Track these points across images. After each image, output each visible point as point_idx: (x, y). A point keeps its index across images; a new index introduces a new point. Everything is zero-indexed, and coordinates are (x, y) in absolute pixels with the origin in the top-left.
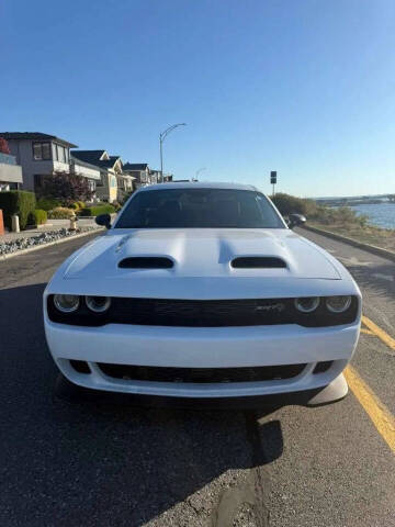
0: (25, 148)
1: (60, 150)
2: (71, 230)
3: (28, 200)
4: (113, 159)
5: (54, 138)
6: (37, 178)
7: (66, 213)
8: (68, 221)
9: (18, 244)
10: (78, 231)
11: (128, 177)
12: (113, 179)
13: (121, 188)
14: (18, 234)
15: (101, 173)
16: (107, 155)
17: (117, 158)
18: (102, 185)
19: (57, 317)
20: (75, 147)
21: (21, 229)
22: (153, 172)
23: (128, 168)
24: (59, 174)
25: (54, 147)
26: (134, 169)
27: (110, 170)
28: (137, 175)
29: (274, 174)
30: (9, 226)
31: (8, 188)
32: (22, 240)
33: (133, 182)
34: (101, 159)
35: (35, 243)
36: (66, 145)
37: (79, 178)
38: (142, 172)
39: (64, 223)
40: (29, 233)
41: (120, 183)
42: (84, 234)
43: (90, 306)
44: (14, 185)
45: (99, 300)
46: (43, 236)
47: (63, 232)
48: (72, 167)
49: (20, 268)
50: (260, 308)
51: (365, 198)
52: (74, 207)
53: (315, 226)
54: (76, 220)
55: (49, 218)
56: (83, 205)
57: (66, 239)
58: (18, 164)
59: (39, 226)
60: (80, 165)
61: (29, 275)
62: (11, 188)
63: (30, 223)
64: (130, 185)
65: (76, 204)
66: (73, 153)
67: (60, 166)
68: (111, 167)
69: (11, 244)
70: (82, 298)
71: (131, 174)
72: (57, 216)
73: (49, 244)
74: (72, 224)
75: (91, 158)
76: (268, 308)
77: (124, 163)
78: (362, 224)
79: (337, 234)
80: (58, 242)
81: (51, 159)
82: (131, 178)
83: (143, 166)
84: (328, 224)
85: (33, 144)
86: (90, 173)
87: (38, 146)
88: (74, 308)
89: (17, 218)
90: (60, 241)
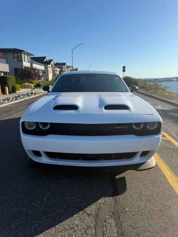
0: (10, 56)
1: (26, 56)
2: (32, 93)
3: (12, 80)
4: (51, 61)
5: (23, 51)
6: (16, 70)
7: (29, 86)
8: (30, 90)
9: (8, 100)
10: (35, 94)
11: (57, 69)
12: (50, 70)
13: (54, 74)
14: (8, 95)
15: (45, 67)
16: (47, 59)
17: (52, 60)
18: (45, 72)
19: (26, 132)
20: (33, 55)
21: (9, 93)
22: (68, 67)
23: (57, 65)
24: (26, 68)
25: (23, 55)
26: (60, 65)
27: (49, 66)
28: (61, 68)
29: (124, 67)
30: (4, 92)
31: (2, 74)
32: (10, 98)
33: (60, 71)
34: (45, 61)
35: (16, 100)
36: (28, 54)
37: (35, 70)
38: (63, 67)
39: (29, 90)
40: (13, 95)
41: (54, 71)
42: (37, 95)
43: (41, 127)
44: (5, 73)
45: (45, 124)
46: (19, 96)
47: (28, 94)
48: (31, 65)
49: (9, 111)
50: (117, 127)
51: (166, 78)
52: (33, 83)
53: (143, 91)
54: (34, 89)
55: (22, 88)
56: (37, 82)
57: (30, 98)
58: (7, 63)
59: (17, 92)
60: (34, 63)
61: (13, 114)
62: (4, 74)
63: (13, 90)
64: (58, 73)
65: (33, 82)
66: (32, 58)
67: (26, 64)
68: (49, 64)
69: (5, 100)
70: (37, 123)
71: (58, 68)
72: (25, 87)
73: (22, 100)
74: (32, 91)
75: (40, 60)
76: (120, 128)
77: (55, 62)
78: (164, 91)
79: (152, 95)
80: (26, 99)
81: (22, 61)
82: (58, 70)
83: (64, 64)
84: (148, 90)
85: (14, 54)
86: (40, 67)
87: (16, 55)
88: (34, 128)
89: (7, 88)
90: (27, 98)
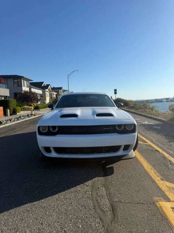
0: (11, 81)
1: (25, 82)
2: (32, 115)
3: (13, 103)
4: (48, 86)
5: (23, 77)
6: (16, 95)
7: (29, 108)
8: (30, 111)
9: (10, 120)
10: (34, 115)
11: (54, 93)
12: (47, 94)
13: (51, 97)
14: (9, 117)
15: (43, 91)
16: (45, 84)
17: (49, 85)
18: (43, 96)
20: (32, 81)
21: (11, 115)
22: (64, 91)
23: (54, 89)
24: (25, 92)
25: (22, 81)
26: (57, 90)
27: (46, 90)
28: (58, 92)
29: (115, 90)
30: (5, 114)
31: (3, 98)
32: (12, 119)
33: (56, 95)
34: (43, 85)
35: (17, 120)
36: (28, 80)
37: (34, 94)
38: (60, 91)
40: (13, 117)
41: (51, 95)
42: (37, 116)
44: (6, 97)
46: (20, 117)
47: (28, 116)
48: (30, 89)
49: (13, 129)
50: (105, 129)
51: (156, 100)
52: (32, 106)
53: (133, 111)
54: (34, 110)
55: (22, 110)
56: (35, 105)
57: (30, 118)
58: (8, 88)
59: (18, 114)
60: (33, 88)
62: (4, 98)
63: (14, 112)
64: (55, 96)
65: (32, 104)
66: (31, 84)
67: (25, 89)
68: (47, 89)
69: (7, 121)
71: (55, 92)
72: (24, 109)
73: (23, 120)
74: (32, 112)
75: (38, 85)
76: (108, 129)
77: (52, 87)
78: (152, 110)
79: (141, 113)
80: (26, 119)
81: (21, 86)
82: (55, 93)
83: (61, 88)
84: (138, 109)
85: (14, 80)
86: (39, 92)
87: (16, 81)
88: (46, 131)
89: (9, 110)
90: (27, 119)
